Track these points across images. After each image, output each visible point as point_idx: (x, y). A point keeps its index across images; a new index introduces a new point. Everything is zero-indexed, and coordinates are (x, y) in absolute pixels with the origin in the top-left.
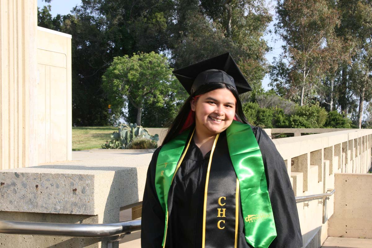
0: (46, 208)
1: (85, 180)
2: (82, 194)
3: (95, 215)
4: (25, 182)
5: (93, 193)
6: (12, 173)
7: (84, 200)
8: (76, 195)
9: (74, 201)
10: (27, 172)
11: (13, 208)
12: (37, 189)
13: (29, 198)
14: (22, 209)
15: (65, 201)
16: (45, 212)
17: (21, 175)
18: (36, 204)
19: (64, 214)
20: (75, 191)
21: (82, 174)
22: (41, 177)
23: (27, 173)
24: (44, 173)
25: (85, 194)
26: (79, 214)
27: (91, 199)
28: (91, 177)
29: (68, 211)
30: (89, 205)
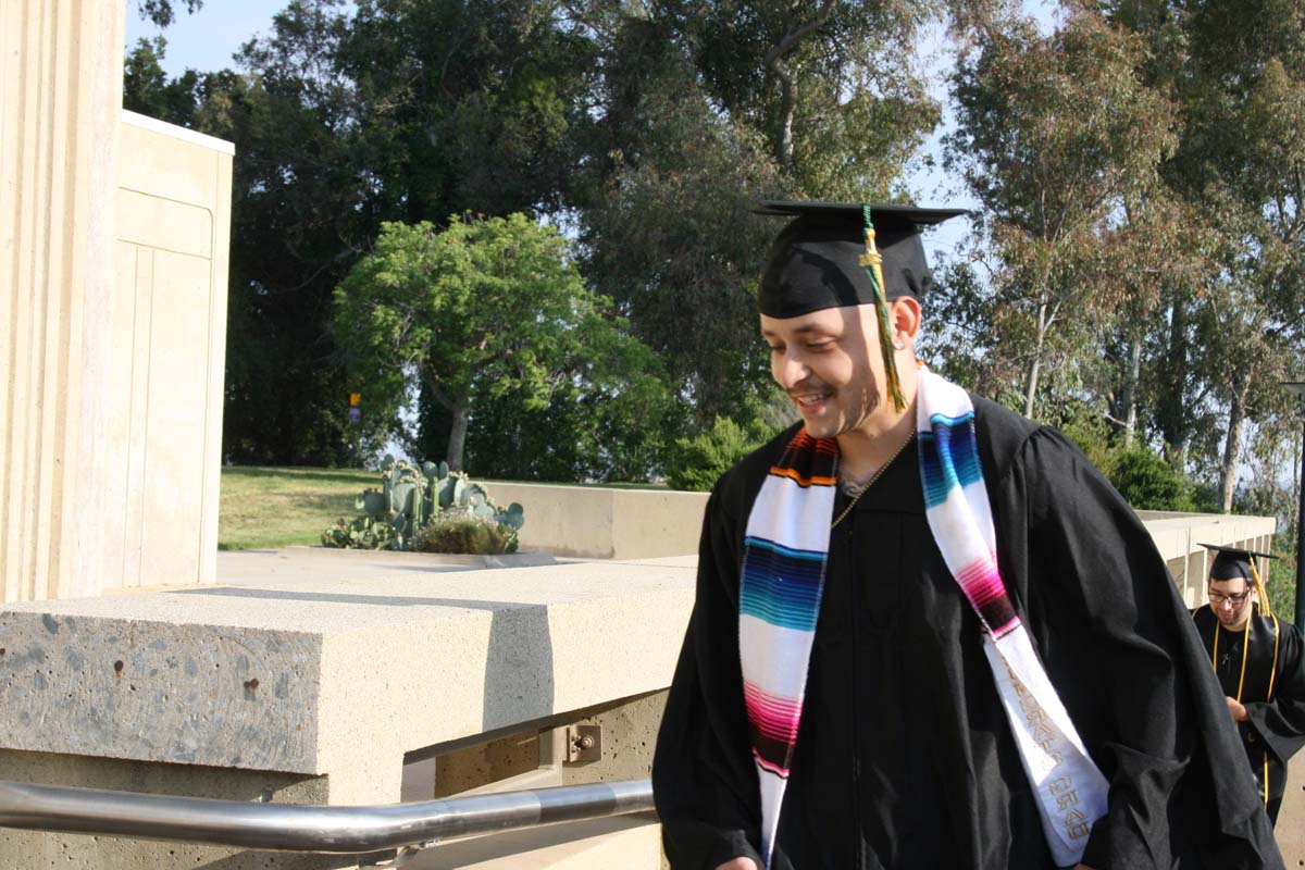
0: (147, 743)
1: (290, 653)
2: (275, 699)
3: (319, 774)
4: (79, 648)
5: (315, 697)
6: (34, 614)
7: (283, 722)
8: (255, 703)
9: (248, 724)
10: (84, 615)
11: (31, 739)
12: (119, 676)
13: (88, 706)
14: (61, 744)
15: (215, 720)
16: (143, 756)
17: (65, 625)
18: (111, 729)
19: (211, 767)
20: (251, 690)
21: (280, 629)
22: (136, 633)
23: (86, 619)
24: (145, 622)
25: (287, 701)
26: (263, 768)
27: (306, 718)
28: (312, 642)
29: (225, 757)
30: (298, 739)
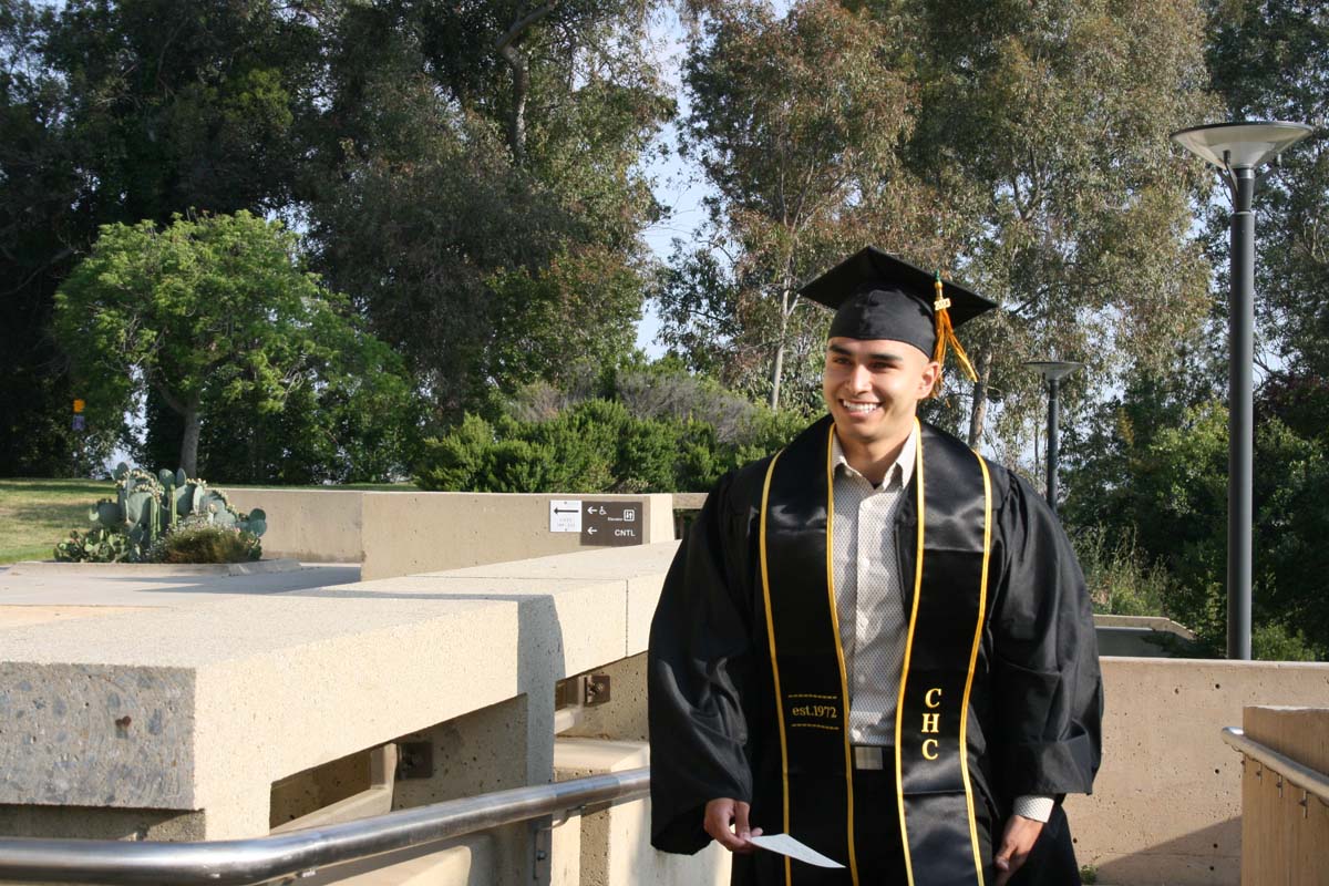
0: (16, 786)
1: (163, 688)
2: (149, 735)
3: (197, 809)
5: (190, 732)
7: (158, 758)
8: (129, 741)
9: (122, 762)
15: (87, 759)
16: (12, 799)
19: (84, 807)
20: (123, 728)
21: (151, 665)
22: (1, 675)
24: (9, 663)
25: (161, 737)
26: (138, 806)
27: (182, 755)
28: (190, 674)
29: (98, 796)
30: (174, 775)
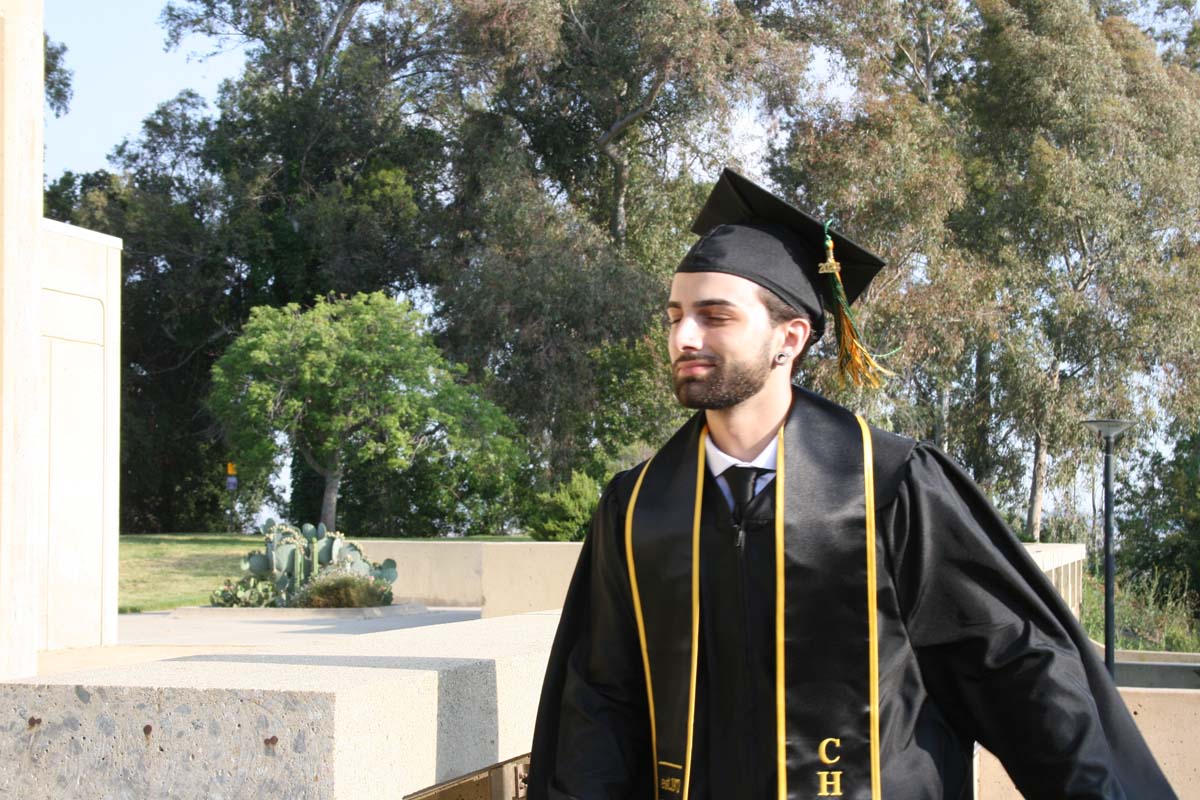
1: (306, 711)
2: (294, 753)
4: (109, 716)
5: (330, 750)
6: (66, 686)
7: (302, 774)
8: (276, 759)
9: (269, 777)
10: (113, 685)
12: (148, 739)
13: (121, 769)
15: (239, 775)
17: (96, 695)
18: (142, 787)
20: (271, 746)
21: (296, 690)
22: (163, 699)
23: (116, 688)
24: (171, 689)
25: (305, 755)
27: (323, 770)
28: (325, 701)
30: (316, 789)
